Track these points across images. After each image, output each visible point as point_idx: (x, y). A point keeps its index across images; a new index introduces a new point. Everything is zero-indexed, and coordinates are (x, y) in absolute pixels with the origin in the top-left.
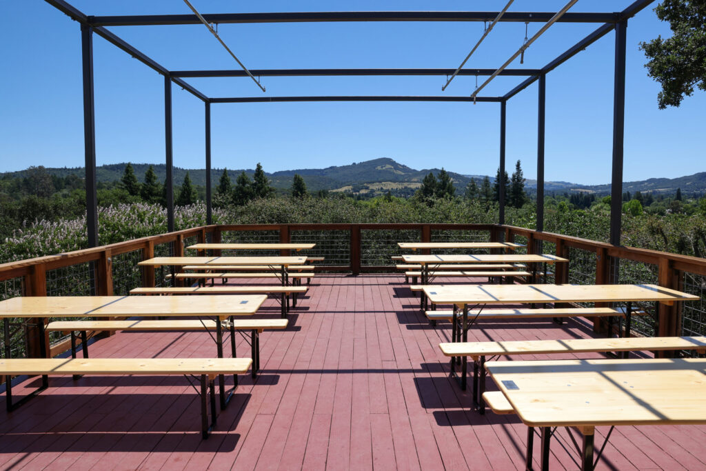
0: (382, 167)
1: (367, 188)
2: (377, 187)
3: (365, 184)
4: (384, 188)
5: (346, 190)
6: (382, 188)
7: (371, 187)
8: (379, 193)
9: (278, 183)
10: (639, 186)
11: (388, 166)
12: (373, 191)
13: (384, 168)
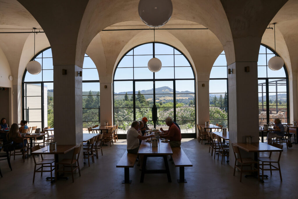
0: (164, 90)
1: (159, 99)
2: (163, 99)
3: (158, 98)
4: (166, 99)
5: (150, 100)
6: (165, 99)
7: (160, 99)
8: (164, 101)
9: (121, 97)
10: (274, 97)
11: (167, 90)
12: (161, 100)
13: (165, 91)
